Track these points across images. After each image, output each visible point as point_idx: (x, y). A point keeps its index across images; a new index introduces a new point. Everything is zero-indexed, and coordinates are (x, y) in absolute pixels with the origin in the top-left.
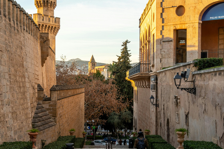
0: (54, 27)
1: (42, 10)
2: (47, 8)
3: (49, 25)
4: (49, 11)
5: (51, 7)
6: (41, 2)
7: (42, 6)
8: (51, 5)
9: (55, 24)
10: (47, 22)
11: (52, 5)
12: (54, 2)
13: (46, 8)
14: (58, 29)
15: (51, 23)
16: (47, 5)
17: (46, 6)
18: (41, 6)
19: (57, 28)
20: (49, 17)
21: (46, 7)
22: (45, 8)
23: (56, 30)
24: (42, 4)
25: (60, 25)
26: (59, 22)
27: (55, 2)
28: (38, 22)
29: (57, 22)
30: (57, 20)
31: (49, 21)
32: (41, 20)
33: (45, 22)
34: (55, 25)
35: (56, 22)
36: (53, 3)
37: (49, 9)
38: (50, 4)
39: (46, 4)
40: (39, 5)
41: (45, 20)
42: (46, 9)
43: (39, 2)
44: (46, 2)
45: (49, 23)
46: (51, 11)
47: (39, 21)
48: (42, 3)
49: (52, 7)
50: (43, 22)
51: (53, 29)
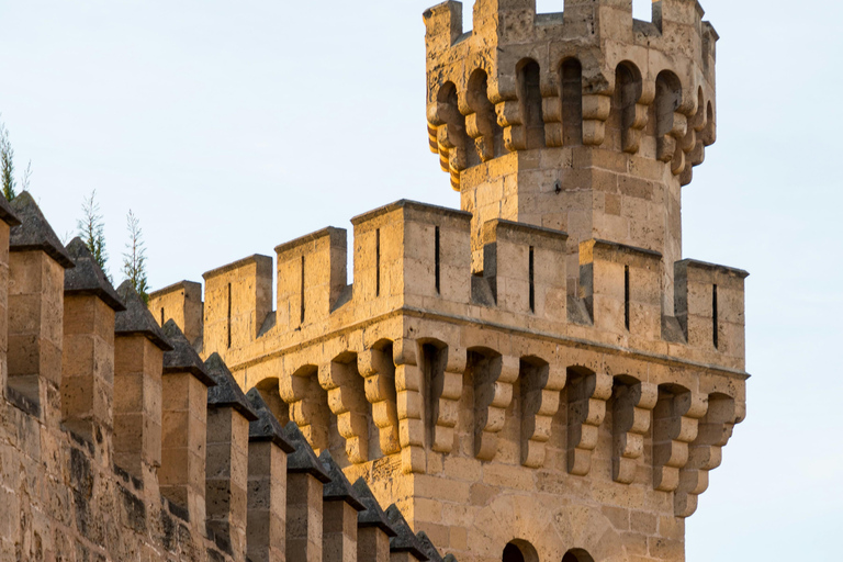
0: (649, 392)
1: (513, 182)
2: (564, 154)
3: (582, 358)
4: (599, 196)
5: (624, 138)
6: (493, 89)
7: (507, 134)
8: (622, 119)
9: (675, 351)
10: (552, 316)
11: (641, 114)
12: (667, 79)
13: (552, 164)
14: (720, 417)
15: (608, 328)
16: (574, 115)
17: (555, 132)
18: (495, 149)
19: (699, 402)
20: (585, 255)
21: (555, 145)
22: (545, 157)
23: (689, 429)
24: (500, 108)
25: (740, 359)
26: (725, 325)
27: (679, 68)
28: (406, 311)
29: (699, 325)
30: (699, 303)
31: (582, 303)
32: (457, 289)
33: (509, 322)
34: (675, 364)
35: (682, 322)
36: (649, 88)
37: (602, 164)
38: (604, 106)
39: (552, 107)
40: (471, 124)
41: (511, 285)
42: (555, 176)
43: (462, 89)
44: (548, 74)
45: (579, 332)
46: (627, 200)
47: (416, 304)
48: (507, 98)
49: (646, 147)
50: (477, 313)
51: (642, 420)
